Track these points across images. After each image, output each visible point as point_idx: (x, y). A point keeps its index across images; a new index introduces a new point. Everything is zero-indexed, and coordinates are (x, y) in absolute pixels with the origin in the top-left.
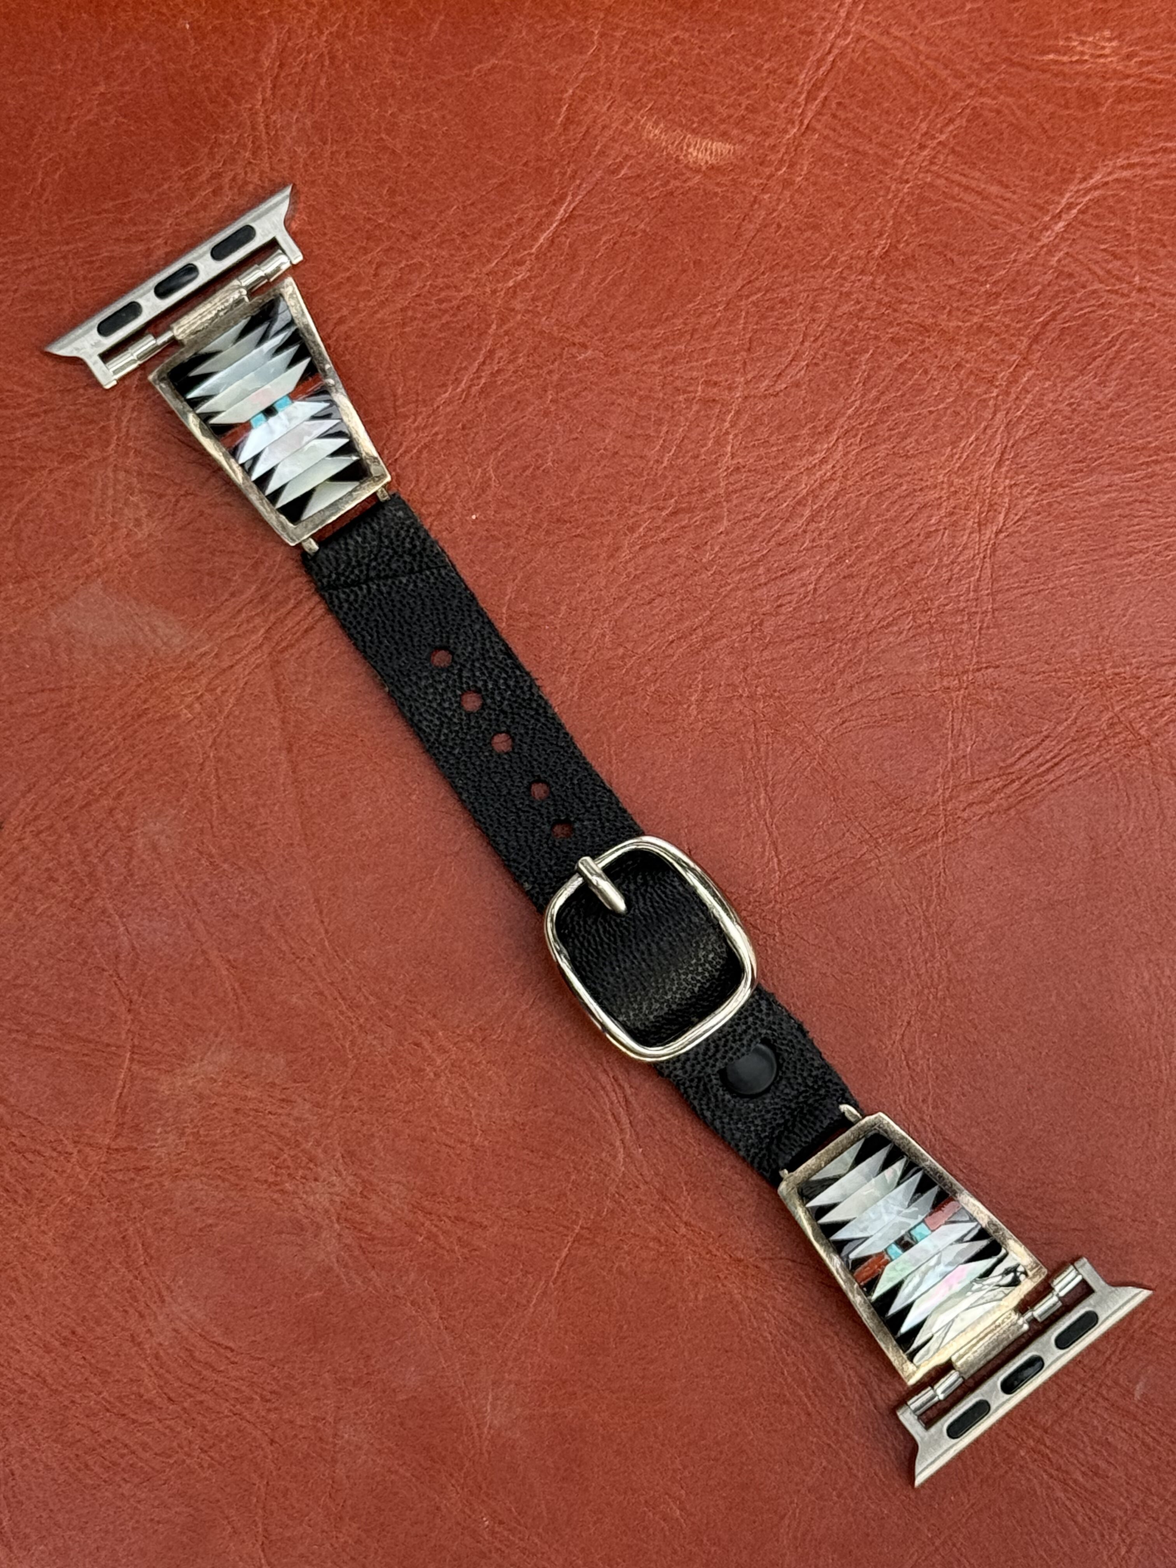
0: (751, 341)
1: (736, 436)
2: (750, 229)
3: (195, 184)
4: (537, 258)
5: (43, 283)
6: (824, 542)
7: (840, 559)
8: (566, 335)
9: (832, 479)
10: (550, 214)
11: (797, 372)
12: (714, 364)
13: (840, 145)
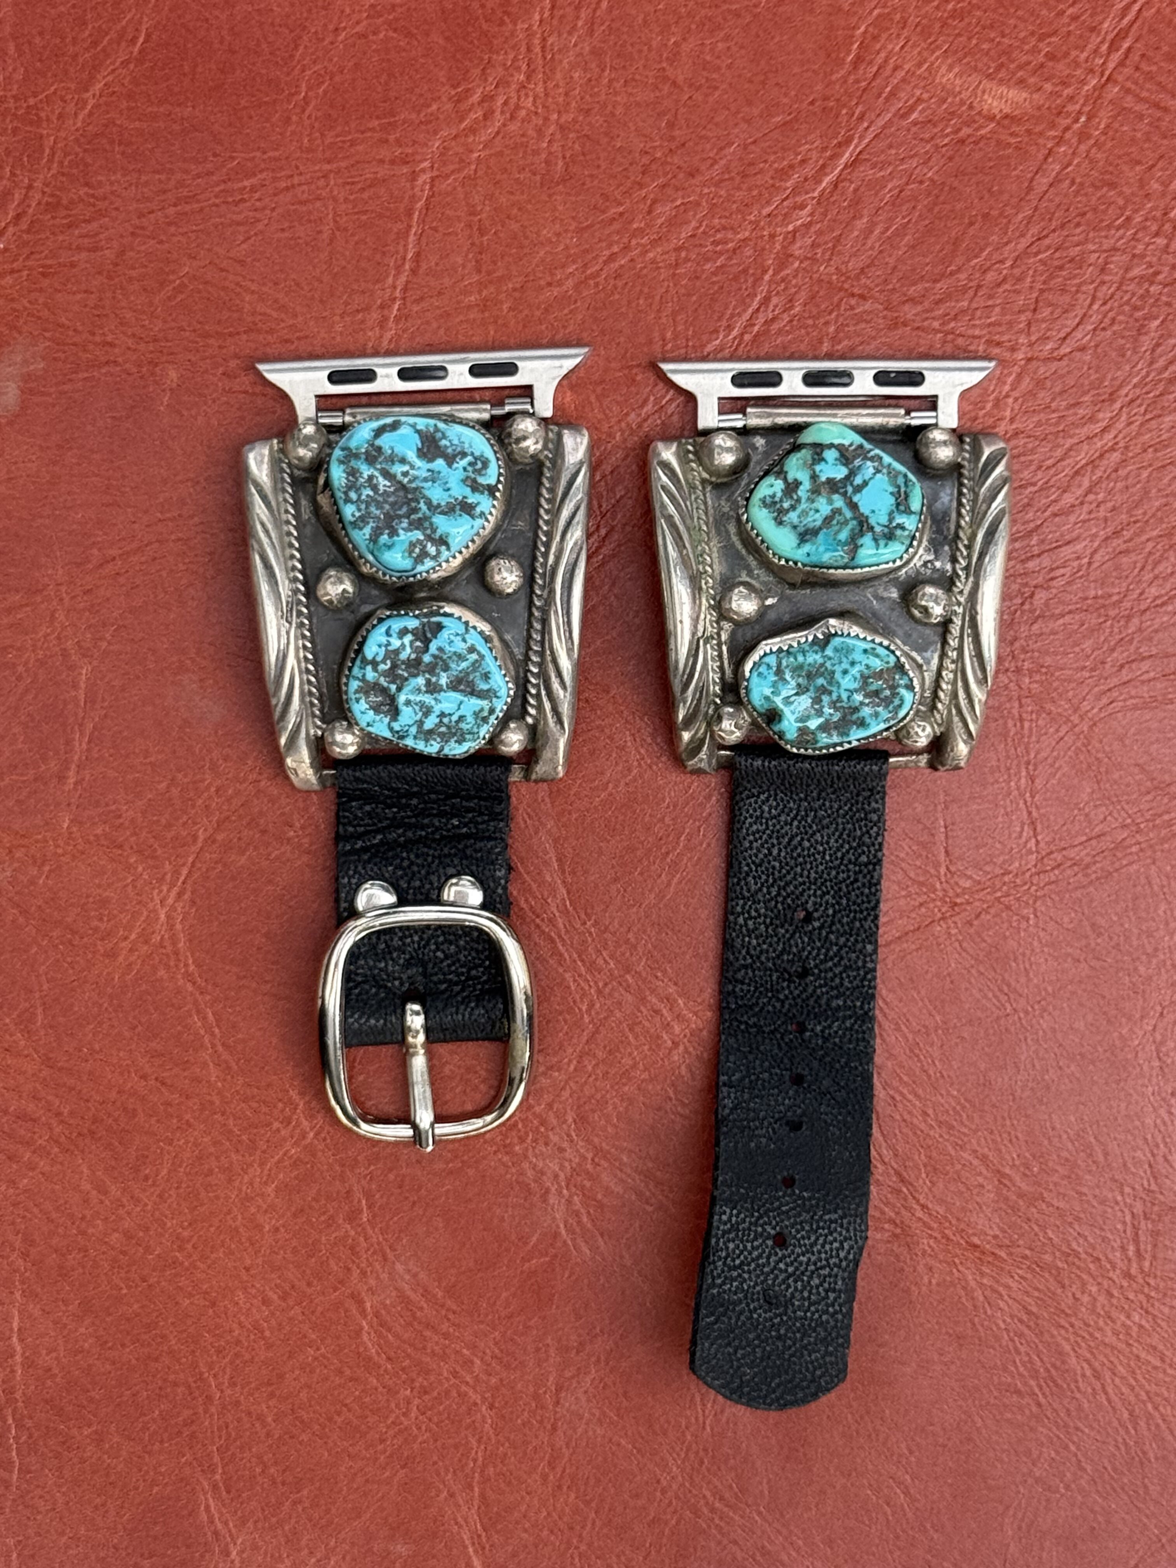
0: (1037, 301)
1: (1016, 399)
2: (1043, 182)
3: (463, 106)
4: (819, 203)
5: (301, 203)
6: (1102, 514)
7: (1117, 533)
8: (846, 286)
9: (1113, 449)
10: (835, 157)
11: (1081, 336)
12: (997, 324)
13: (1142, 99)
